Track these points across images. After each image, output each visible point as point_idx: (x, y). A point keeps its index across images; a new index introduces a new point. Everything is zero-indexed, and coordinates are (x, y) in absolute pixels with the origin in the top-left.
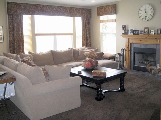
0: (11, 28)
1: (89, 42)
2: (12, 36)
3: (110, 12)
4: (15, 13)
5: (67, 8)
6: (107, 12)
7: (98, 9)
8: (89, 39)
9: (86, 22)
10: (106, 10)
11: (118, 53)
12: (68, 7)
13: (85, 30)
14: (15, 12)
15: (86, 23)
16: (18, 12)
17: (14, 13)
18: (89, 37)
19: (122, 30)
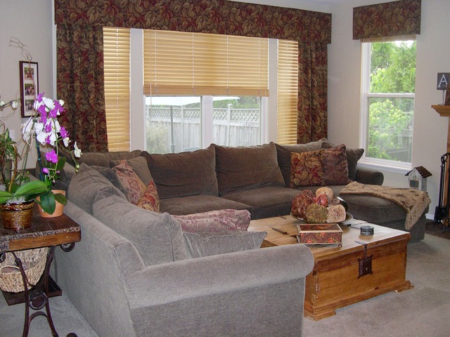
0: (66, 71)
1: (318, 123)
2: (66, 95)
3: (399, 24)
4: (80, 21)
5: (253, 8)
6: (386, 26)
7: (354, 13)
8: (322, 114)
9: (314, 56)
10: (385, 20)
11: (417, 168)
12: (256, 5)
13: (310, 85)
14: (79, 17)
15: (314, 60)
16: (88, 18)
17: (77, 20)
18: (319, 106)
19: (438, 89)
